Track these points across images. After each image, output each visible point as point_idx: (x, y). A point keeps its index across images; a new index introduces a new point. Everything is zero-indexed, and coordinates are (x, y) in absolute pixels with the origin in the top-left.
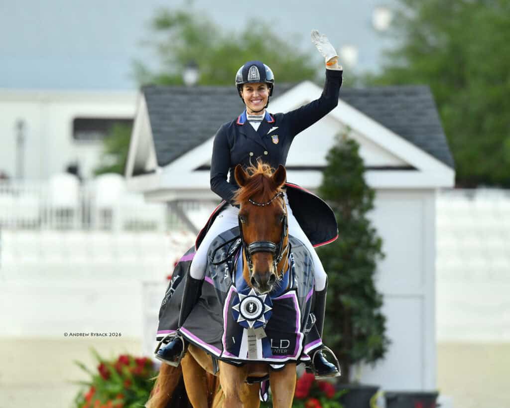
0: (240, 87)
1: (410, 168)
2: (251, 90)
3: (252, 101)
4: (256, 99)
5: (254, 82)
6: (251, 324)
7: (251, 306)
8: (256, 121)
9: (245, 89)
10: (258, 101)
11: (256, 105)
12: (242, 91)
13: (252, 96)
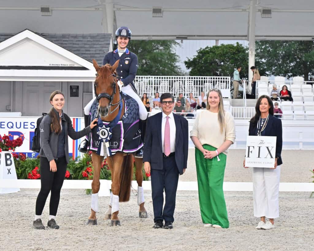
0: (117, 37)
1: (84, 68)
2: (121, 39)
3: (121, 43)
4: (123, 43)
5: (123, 36)
6: (104, 140)
7: (103, 133)
8: (121, 52)
9: (119, 38)
10: (123, 44)
11: (122, 45)
12: (118, 38)
13: (121, 42)
